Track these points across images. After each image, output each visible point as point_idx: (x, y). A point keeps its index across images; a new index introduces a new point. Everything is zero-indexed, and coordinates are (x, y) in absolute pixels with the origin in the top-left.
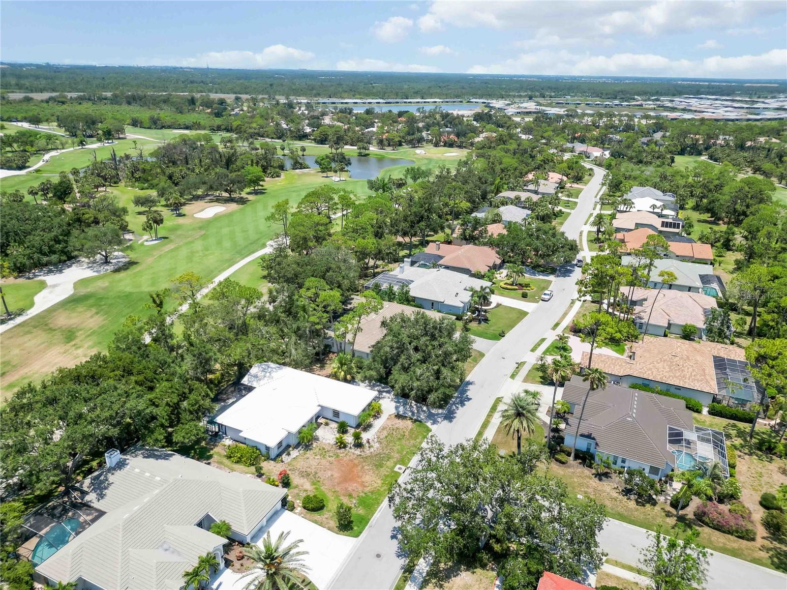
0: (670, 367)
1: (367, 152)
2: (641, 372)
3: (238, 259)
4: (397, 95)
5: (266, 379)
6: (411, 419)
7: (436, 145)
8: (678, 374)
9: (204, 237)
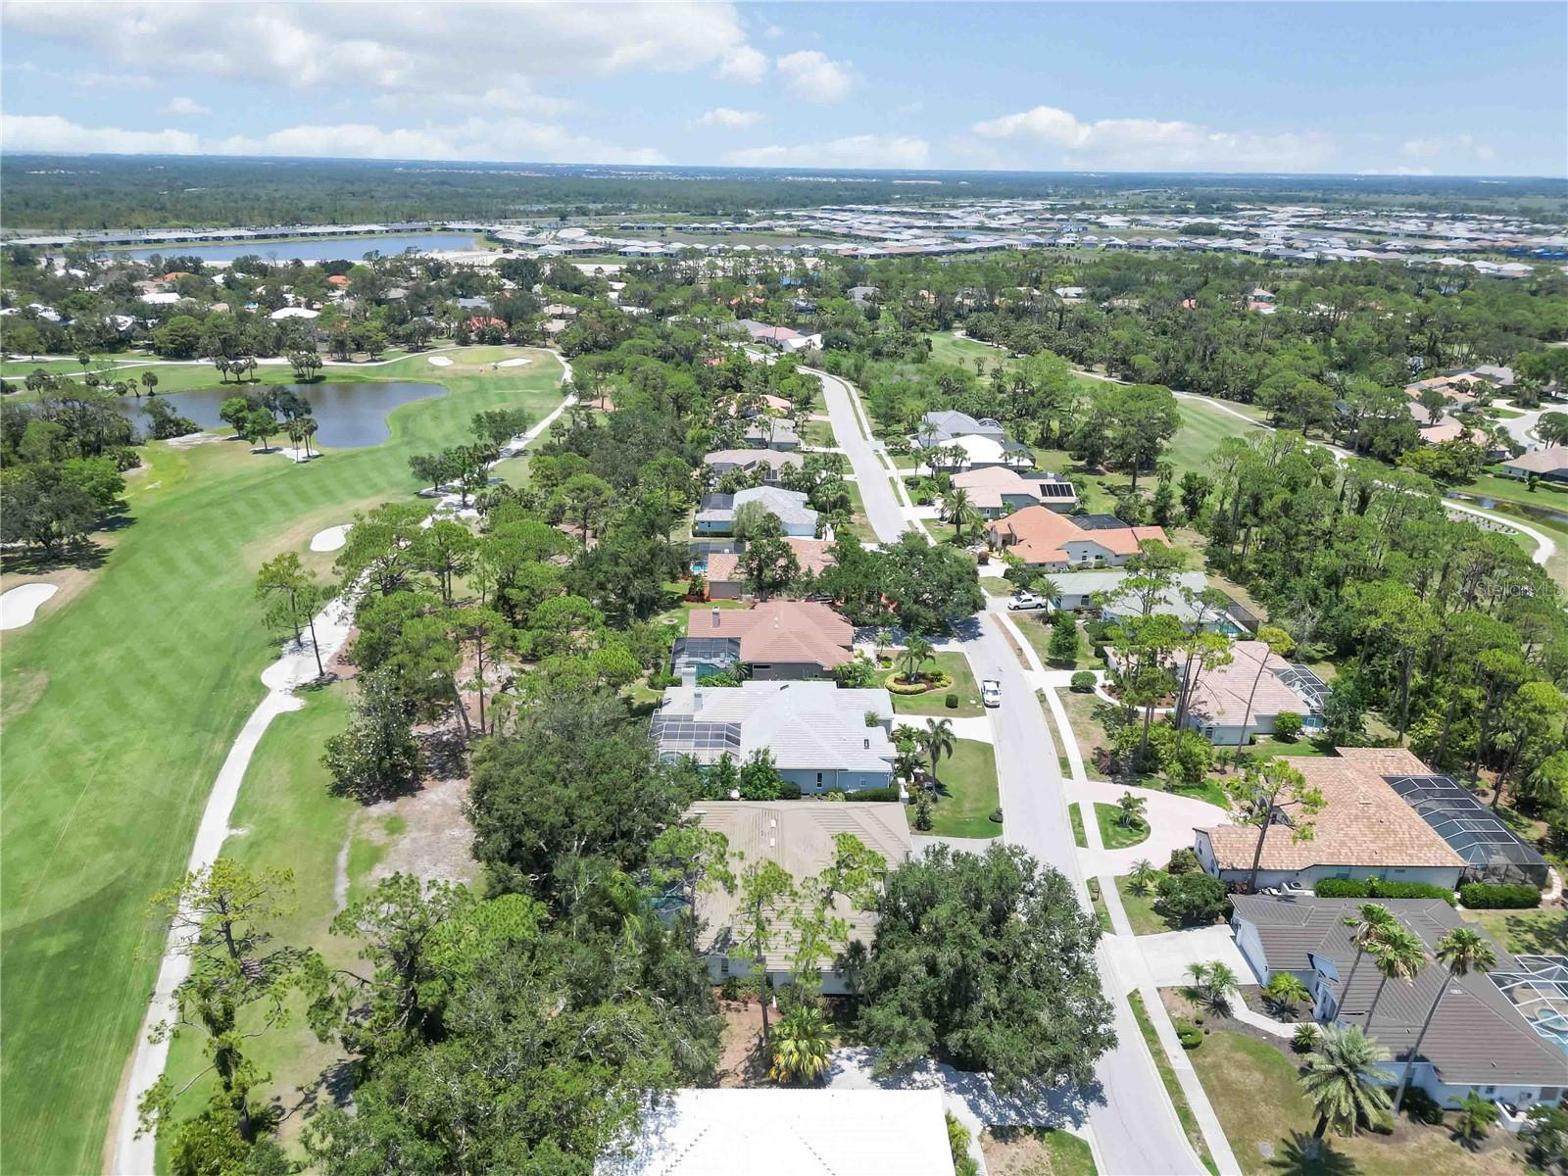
0: (1370, 827)
1: (318, 372)
2: (1332, 854)
3: (218, 747)
6: (1029, 1130)
7: (464, 342)
8: (1391, 842)
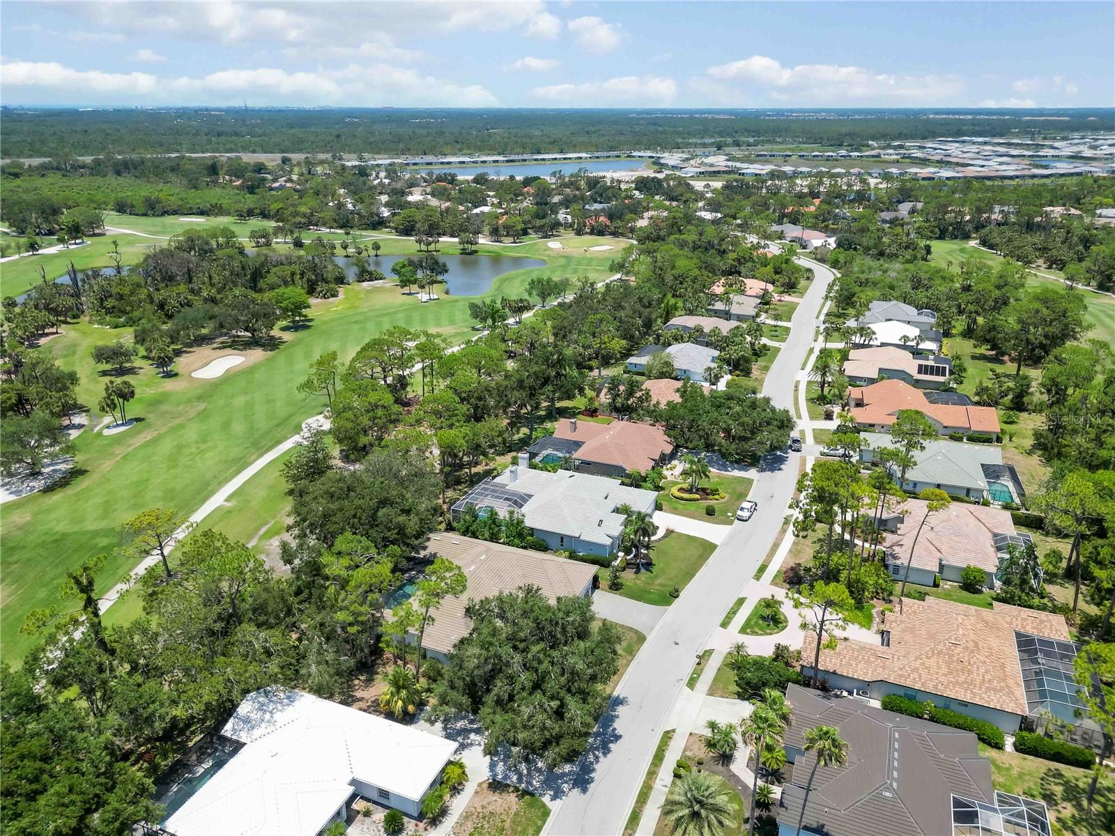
0: (948, 664)
1: (474, 248)
2: (901, 676)
3: (253, 457)
4: (524, 148)
5: (263, 725)
6: (517, 790)
7: (579, 233)
8: (962, 679)
9: (203, 416)
